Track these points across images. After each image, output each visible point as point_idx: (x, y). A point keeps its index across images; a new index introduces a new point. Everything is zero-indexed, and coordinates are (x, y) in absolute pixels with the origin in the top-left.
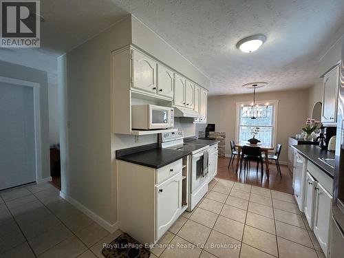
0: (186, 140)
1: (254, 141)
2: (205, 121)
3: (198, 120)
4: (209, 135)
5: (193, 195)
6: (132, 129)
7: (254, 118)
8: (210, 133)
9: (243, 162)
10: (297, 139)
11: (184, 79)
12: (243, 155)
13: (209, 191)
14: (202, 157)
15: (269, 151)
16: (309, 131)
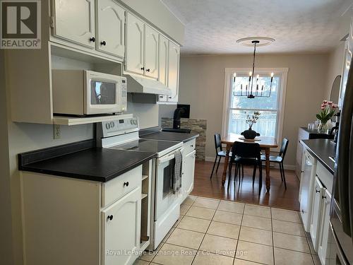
0: (143, 134)
1: (250, 134)
2: (175, 101)
3: (164, 99)
4: (179, 123)
5: (159, 224)
6: (55, 115)
7: (251, 96)
8: (182, 120)
9: (233, 168)
10: (309, 131)
11: (141, 23)
12: (233, 157)
13: (183, 216)
14: (173, 161)
15: (271, 149)
16: (324, 119)
